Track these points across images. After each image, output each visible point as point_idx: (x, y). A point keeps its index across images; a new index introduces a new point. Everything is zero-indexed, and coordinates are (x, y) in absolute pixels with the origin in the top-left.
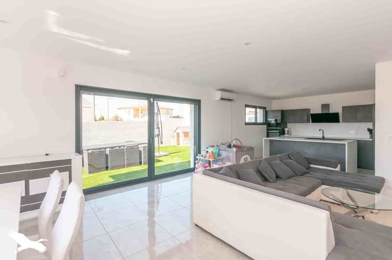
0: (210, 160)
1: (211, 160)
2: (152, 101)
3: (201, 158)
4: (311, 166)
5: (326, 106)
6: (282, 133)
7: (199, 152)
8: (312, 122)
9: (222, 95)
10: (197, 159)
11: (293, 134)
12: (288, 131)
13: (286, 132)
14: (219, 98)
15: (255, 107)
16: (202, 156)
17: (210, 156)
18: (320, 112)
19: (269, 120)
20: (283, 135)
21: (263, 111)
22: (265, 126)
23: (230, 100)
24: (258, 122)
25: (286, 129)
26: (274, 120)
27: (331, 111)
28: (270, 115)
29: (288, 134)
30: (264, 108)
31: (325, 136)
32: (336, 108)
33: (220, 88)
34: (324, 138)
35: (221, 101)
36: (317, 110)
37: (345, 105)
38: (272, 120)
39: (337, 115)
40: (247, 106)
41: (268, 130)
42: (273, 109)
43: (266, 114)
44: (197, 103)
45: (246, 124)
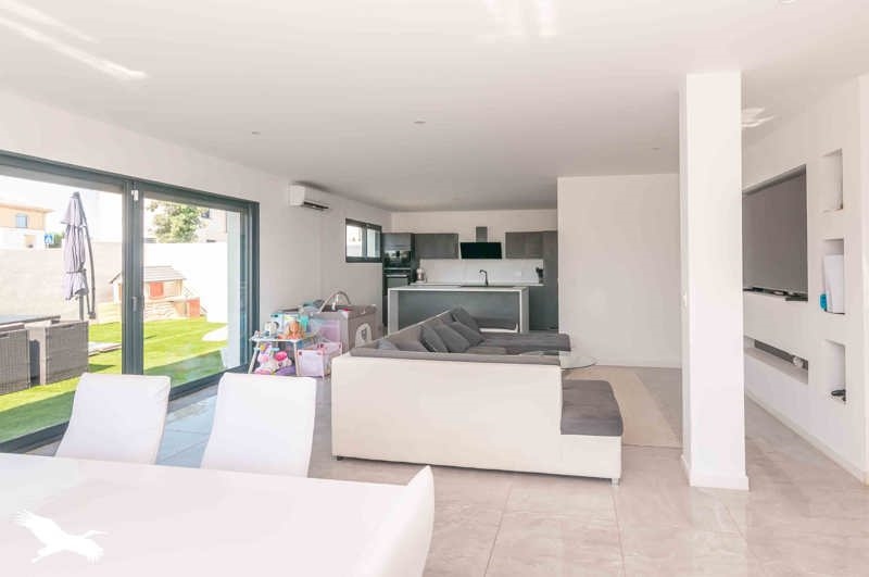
0: (292, 341)
1: (294, 341)
2: (136, 198)
3: (265, 339)
4: (483, 330)
5: (481, 231)
6: (413, 278)
7: (256, 327)
8: (463, 257)
9: (306, 195)
10: (254, 344)
11: (431, 280)
12: (423, 275)
13: (420, 277)
14: (300, 201)
15: (363, 225)
16: (267, 334)
17: (291, 333)
18: (473, 239)
19: (386, 252)
20: (414, 281)
21: (376, 234)
22: (381, 265)
23: (321, 208)
24: (369, 255)
25: (419, 271)
26: (394, 252)
27: (490, 239)
28: (389, 242)
29: (423, 279)
30: (377, 228)
31: (489, 282)
32: (496, 235)
33: (303, 178)
34: (487, 285)
35: (303, 209)
36: (469, 236)
37: (509, 231)
38: (391, 253)
39: (498, 245)
40: (349, 222)
41: (385, 272)
42: (393, 231)
43: (382, 240)
44: (248, 209)
45: (349, 260)
